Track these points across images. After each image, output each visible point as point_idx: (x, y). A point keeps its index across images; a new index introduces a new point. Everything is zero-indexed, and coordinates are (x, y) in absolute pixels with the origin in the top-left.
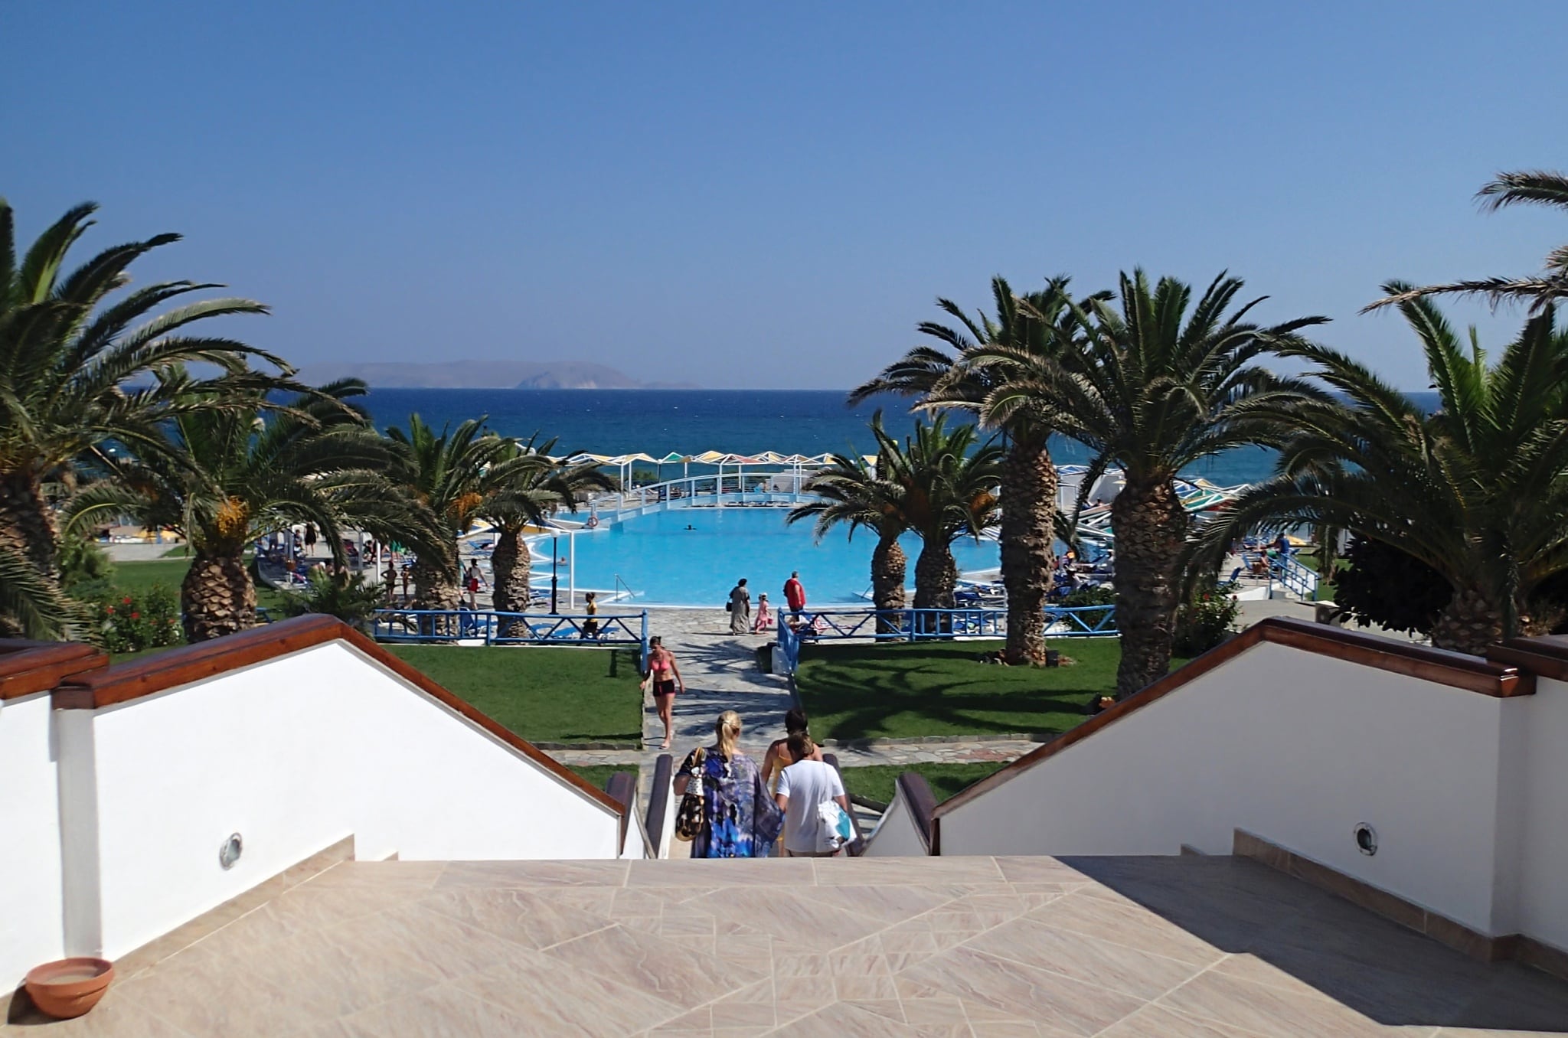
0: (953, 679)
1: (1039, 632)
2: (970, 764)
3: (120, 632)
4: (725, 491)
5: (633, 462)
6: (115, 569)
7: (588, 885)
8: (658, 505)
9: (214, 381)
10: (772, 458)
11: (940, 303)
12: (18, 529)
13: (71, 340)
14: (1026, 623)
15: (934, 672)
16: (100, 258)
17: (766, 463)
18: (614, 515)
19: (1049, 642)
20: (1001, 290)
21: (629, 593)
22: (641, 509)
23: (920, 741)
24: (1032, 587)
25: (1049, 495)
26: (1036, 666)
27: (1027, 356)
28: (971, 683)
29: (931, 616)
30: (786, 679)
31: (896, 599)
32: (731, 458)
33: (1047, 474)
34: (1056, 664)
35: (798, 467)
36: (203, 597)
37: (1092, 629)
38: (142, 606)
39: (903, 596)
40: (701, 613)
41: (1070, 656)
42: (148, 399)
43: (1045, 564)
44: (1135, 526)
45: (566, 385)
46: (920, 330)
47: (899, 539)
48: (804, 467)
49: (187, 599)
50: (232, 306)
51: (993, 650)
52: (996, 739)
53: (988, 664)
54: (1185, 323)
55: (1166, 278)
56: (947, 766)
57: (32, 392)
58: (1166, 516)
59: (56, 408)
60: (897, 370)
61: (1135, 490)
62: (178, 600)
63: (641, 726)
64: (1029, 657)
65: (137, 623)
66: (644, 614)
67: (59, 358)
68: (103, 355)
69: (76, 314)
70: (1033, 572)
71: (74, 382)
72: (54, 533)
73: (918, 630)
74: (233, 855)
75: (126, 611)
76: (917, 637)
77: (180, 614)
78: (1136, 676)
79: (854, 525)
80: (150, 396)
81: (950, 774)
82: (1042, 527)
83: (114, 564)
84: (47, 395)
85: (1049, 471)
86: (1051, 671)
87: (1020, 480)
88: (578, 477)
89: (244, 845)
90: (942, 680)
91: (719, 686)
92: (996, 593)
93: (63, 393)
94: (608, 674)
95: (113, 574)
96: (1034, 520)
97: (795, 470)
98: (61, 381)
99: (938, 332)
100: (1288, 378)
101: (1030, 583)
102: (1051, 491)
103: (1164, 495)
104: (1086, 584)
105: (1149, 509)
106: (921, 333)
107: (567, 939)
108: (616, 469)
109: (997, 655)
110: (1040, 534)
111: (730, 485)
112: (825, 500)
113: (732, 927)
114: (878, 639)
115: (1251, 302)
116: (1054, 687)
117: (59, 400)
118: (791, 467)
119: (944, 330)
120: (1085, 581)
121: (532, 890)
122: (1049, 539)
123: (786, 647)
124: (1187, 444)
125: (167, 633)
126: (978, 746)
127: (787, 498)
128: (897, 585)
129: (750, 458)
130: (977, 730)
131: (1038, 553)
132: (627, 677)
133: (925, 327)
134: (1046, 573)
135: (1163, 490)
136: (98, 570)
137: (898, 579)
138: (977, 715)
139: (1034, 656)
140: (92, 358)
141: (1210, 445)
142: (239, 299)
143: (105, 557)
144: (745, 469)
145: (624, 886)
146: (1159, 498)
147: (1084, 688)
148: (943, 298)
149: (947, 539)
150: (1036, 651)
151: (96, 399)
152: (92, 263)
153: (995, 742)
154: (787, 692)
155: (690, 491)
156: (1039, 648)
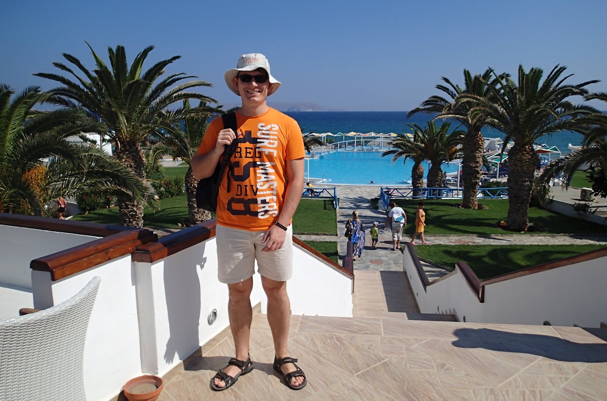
0: (444, 213)
1: (475, 197)
2: (455, 245)
3: (166, 191)
4: (357, 145)
5: (326, 136)
6: (164, 170)
7: (366, 334)
8: (335, 150)
9: (194, 109)
10: (373, 134)
11: (442, 78)
12: (132, 159)
13: (148, 94)
14: (471, 194)
15: (437, 210)
16: (156, 66)
17: (371, 136)
18: (320, 153)
19: (479, 200)
20: (467, 74)
21: (326, 180)
22: (329, 151)
23: (436, 236)
24: (473, 181)
25: (481, 148)
26: (474, 209)
27: (479, 98)
28: (451, 215)
29: (434, 190)
30: (385, 212)
31: (420, 184)
32: (359, 134)
33: (481, 141)
34: (482, 209)
35: (382, 137)
36: (192, 181)
37: (493, 196)
38: (173, 183)
39: (423, 183)
40: (351, 187)
41: (486, 206)
42: (173, 115)
43: (478, 173)
44: (518, 161)
45: (302, 110)
46: (436, 87)
47: (421, 163)
48: (383, 138)
49: (187, 182)
50: (200, 84)
51: (458, 203)
52: (464, 236)
53: (456, 208)
54: (540, 85)
55: (534, 68)
56: (447, 246)
57: (135, 113)
58: (530, 157)
59: (143, 118)
60: (427, 103)
61: (518, 147)
62: (184, 180)
63: (336, 227)
64: (472, 206)
65: (171, 188)
66: (335, 188)
67: (143, 101)
68: (158, 100)
69: (148, 85)
70: (474, 176)
71: (149, 109)
72: (144, 161)
73: (430, 195)
74: (213, 318)
75: (168, 184)
76: (429, 198)
77: (184, 185)
78: (515, 214)
79: (406, 158)
80: (173, 114)
81: (448, 249)
82: (478, 160)
83: (164, 168)
84: (140, 114)
85: (481, 140)
86: (480, 211)
87: (470, 143)
88: (311, 141)
89: (218, 314)
90: (440, 213)
91: (362, 214)
92: (453, 182)
93: (145, 113)
94: (323, 208)
95: (164, 171)
96: (475, 157)
97: (381, 138)
98: (144, 109)
99: (442, 88)
100: (583, 105)
101: (473, 180)
102: (482, 147)
103: (529, 149)
104: (486, 179)
105: (523, 154)
106: (437, 89)
107: (366, 368)
108: (321, 138)
109: (459, 205)
110: (477, 162)
111: (359, 144)
112: (396, 149)
113: (443, 366)
114: (413, 198)
115: (566, 76)
116: (482, 217)
117: (144, 115)
118: (380, 137)
119: (445, 88)
120: (485, 178)
121: (342, 336)
122: (480, 164)
123: (384, 200)
124: (540, 130)
125: (181, 191)
126: (457, 238)
127: (378, 148)
128: (421, 179)
129: (365, 134)
130: (456, 232)
131: (476, 169)
132: (330, 210)
133: (438, 87)
134: (479, 176)
135: (529, 147)
136: (159, 170)
137: (421, 177)
138: (455, 227)
139: (473, 205)
140: (154, 101)
141: (550, 130)
142: (202, 81)
143: (161, 166)
144: (364, 138)
145: (383, 335)
146: (527, 150)
147: (493, 217)
148: (444, 77)
149: (440, 163)
150: (474, 204)
151: (156, 115)
152: (153, 67)
153: (463, 237)
154: (386, 216)
155: (346, 145)
156: (475, 203)
